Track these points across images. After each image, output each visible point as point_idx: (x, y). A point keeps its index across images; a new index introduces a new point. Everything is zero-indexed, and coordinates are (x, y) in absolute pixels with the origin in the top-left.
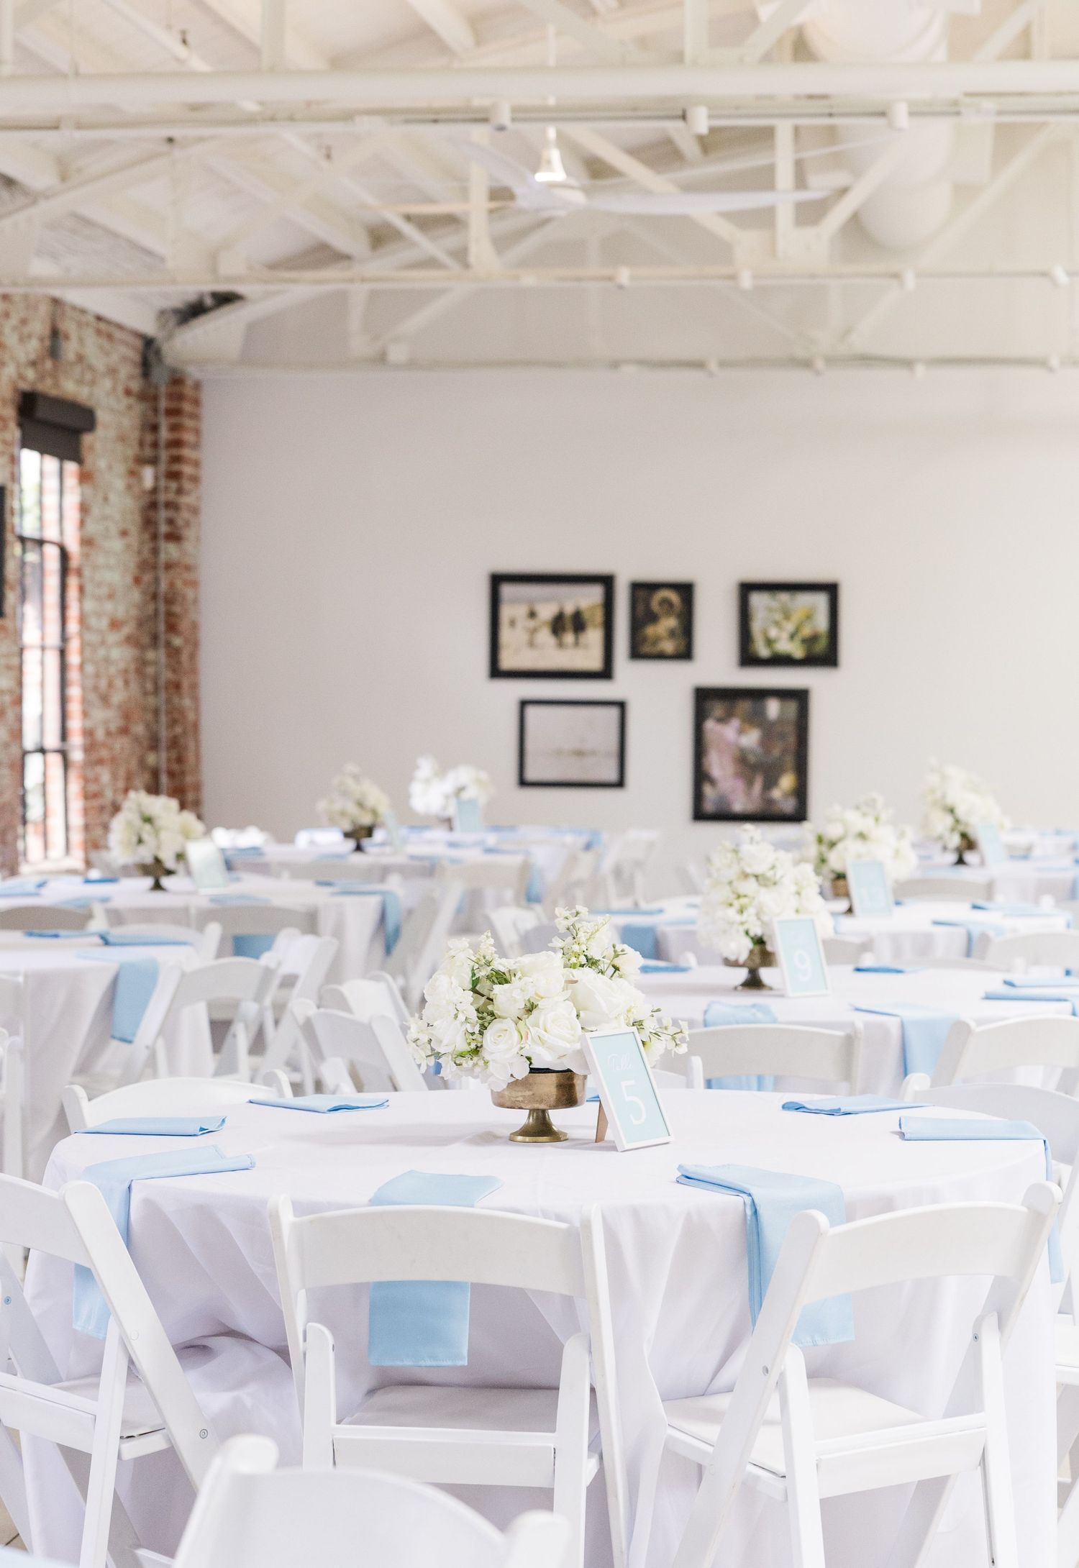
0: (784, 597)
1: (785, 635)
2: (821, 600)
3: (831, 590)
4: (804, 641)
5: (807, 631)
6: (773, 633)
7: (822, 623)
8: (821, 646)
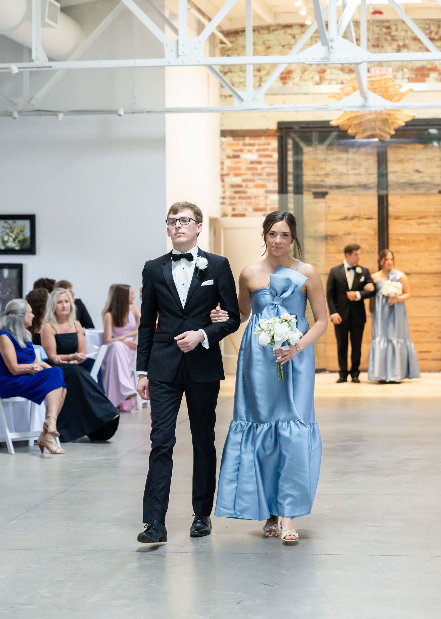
0: (11, 222)
1: (11, 239)
2: (27, 223)
3: (31, 218)
4: (19, 242)
5: (21, 237)
6: (6, 238)
7: (27, 233)
8: (28, 244)
